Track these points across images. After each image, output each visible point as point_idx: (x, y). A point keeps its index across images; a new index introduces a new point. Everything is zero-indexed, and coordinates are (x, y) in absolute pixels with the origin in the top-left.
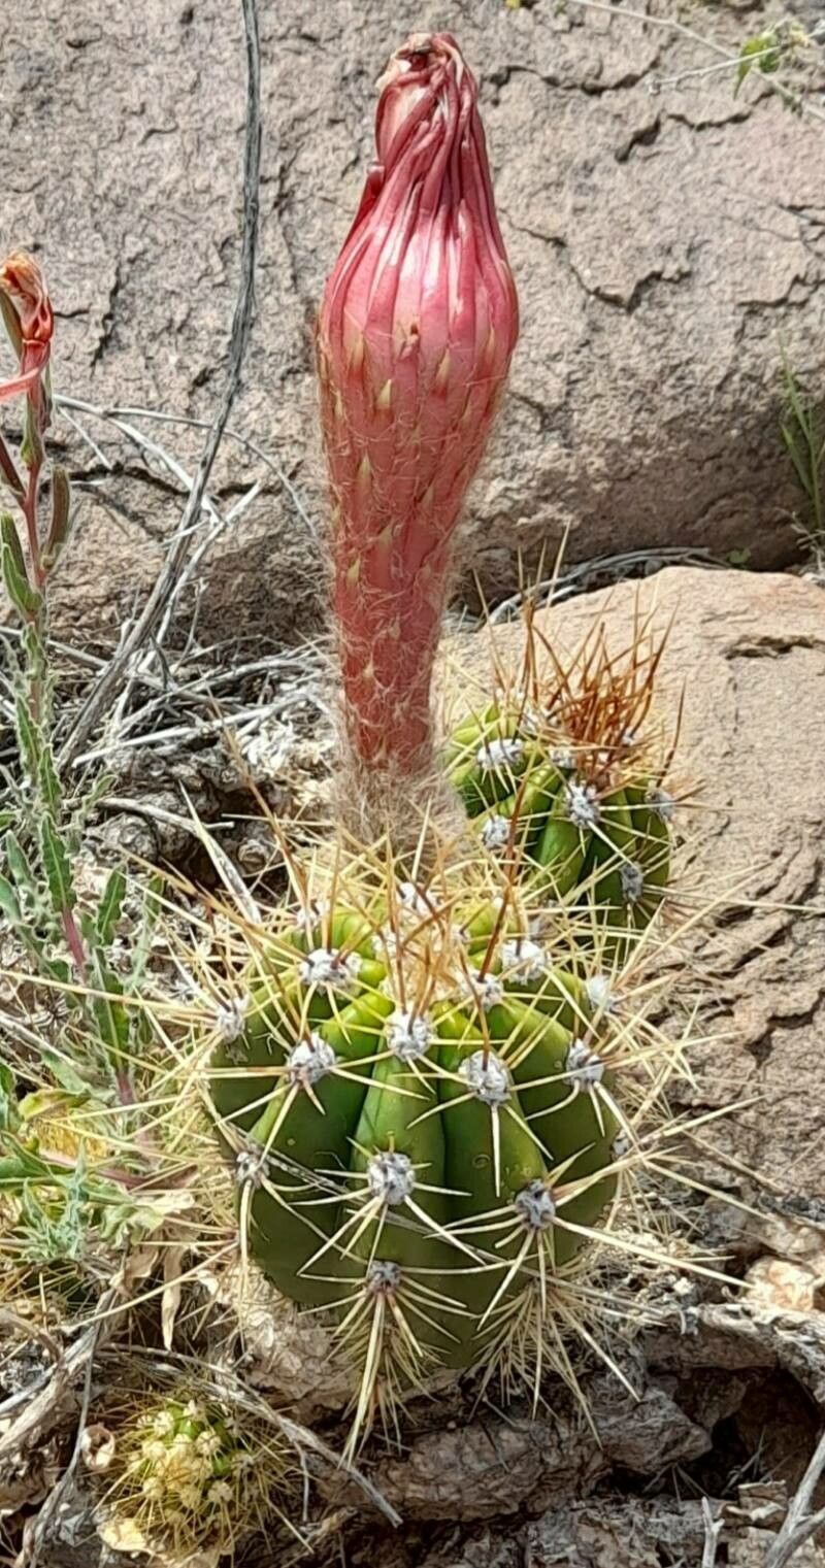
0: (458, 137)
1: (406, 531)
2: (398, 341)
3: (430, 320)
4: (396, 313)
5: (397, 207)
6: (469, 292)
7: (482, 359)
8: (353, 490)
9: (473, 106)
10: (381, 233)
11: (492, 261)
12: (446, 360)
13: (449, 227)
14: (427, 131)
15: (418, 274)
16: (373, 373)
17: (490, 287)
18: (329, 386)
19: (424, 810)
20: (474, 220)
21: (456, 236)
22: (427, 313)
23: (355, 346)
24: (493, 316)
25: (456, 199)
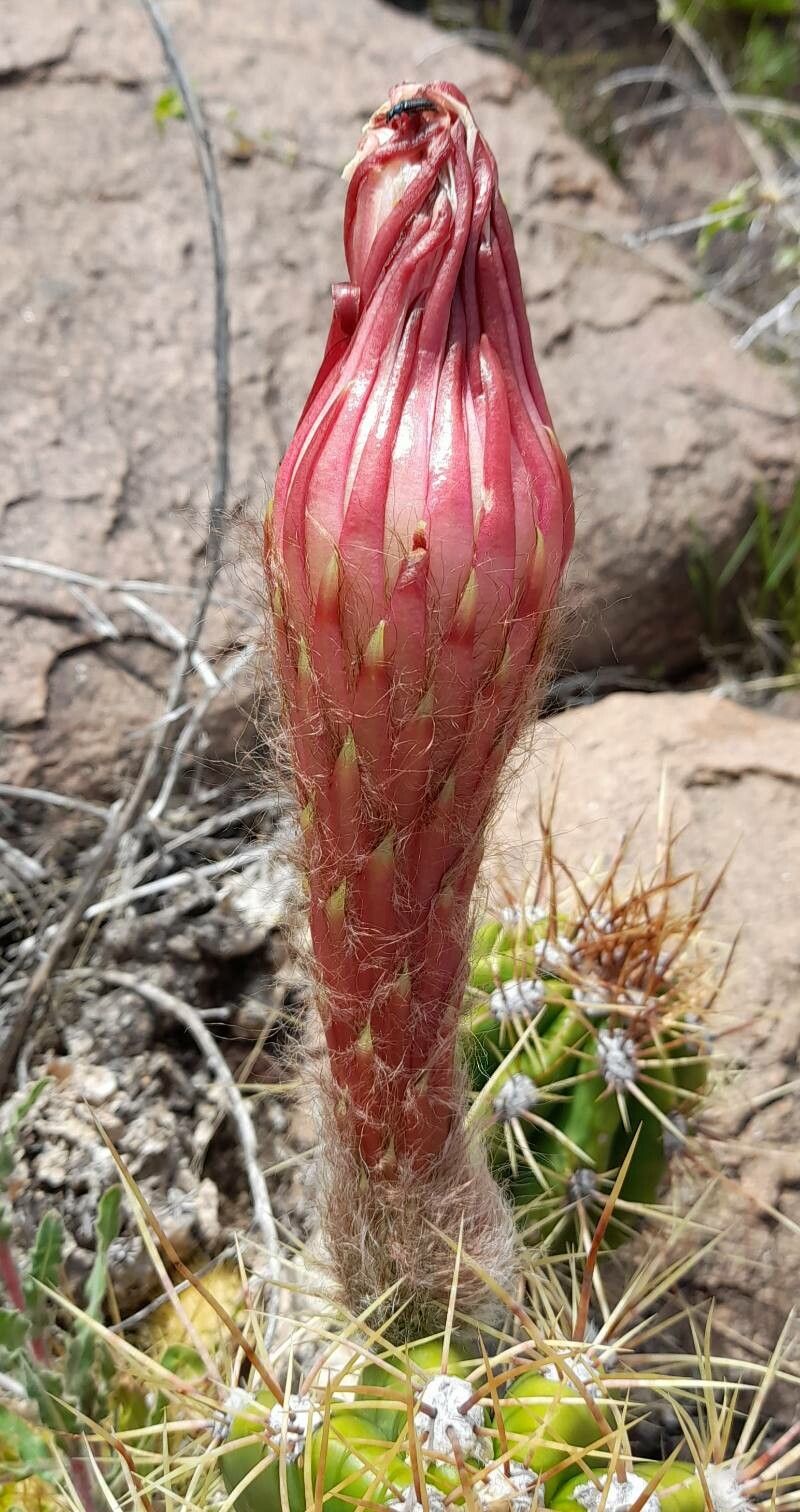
0: (473, 237)
1: (415, 844)
2: (394, 559)
3: (445, 524)
4: (389, 515)
5: (383, 347)
6: (500, 476)
7: (526, 581)
8: (330, 784)
9: (493, 190)
10: (360, 388)
11: (533, 427)
12: (471, 587)
13: (466, 377)
14: (426, 229)
15: (420, 453)
16: (356, 612)
17: (531, 465)
18: (286, 628)
19: (454, 1237)
20: (502, 363)
21: (479, 390)
22: (438, 513)
23: (327, 570)
24: (540, 511)
25: (473, 334)
